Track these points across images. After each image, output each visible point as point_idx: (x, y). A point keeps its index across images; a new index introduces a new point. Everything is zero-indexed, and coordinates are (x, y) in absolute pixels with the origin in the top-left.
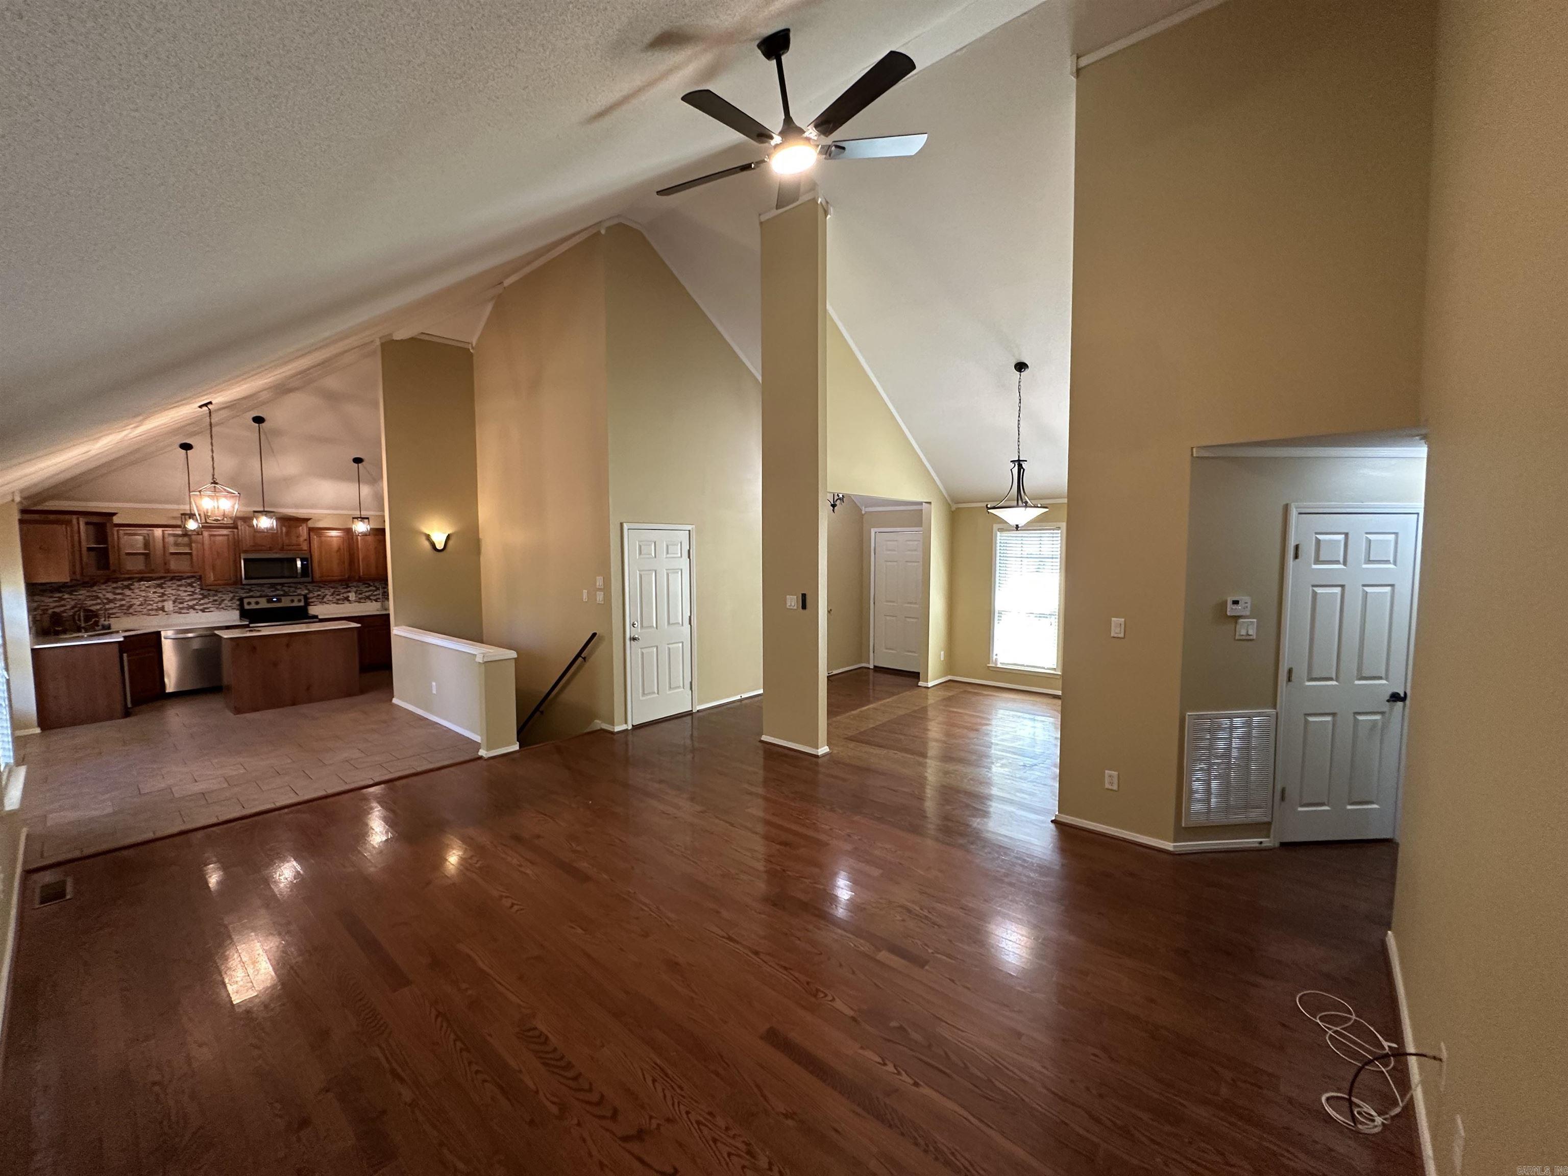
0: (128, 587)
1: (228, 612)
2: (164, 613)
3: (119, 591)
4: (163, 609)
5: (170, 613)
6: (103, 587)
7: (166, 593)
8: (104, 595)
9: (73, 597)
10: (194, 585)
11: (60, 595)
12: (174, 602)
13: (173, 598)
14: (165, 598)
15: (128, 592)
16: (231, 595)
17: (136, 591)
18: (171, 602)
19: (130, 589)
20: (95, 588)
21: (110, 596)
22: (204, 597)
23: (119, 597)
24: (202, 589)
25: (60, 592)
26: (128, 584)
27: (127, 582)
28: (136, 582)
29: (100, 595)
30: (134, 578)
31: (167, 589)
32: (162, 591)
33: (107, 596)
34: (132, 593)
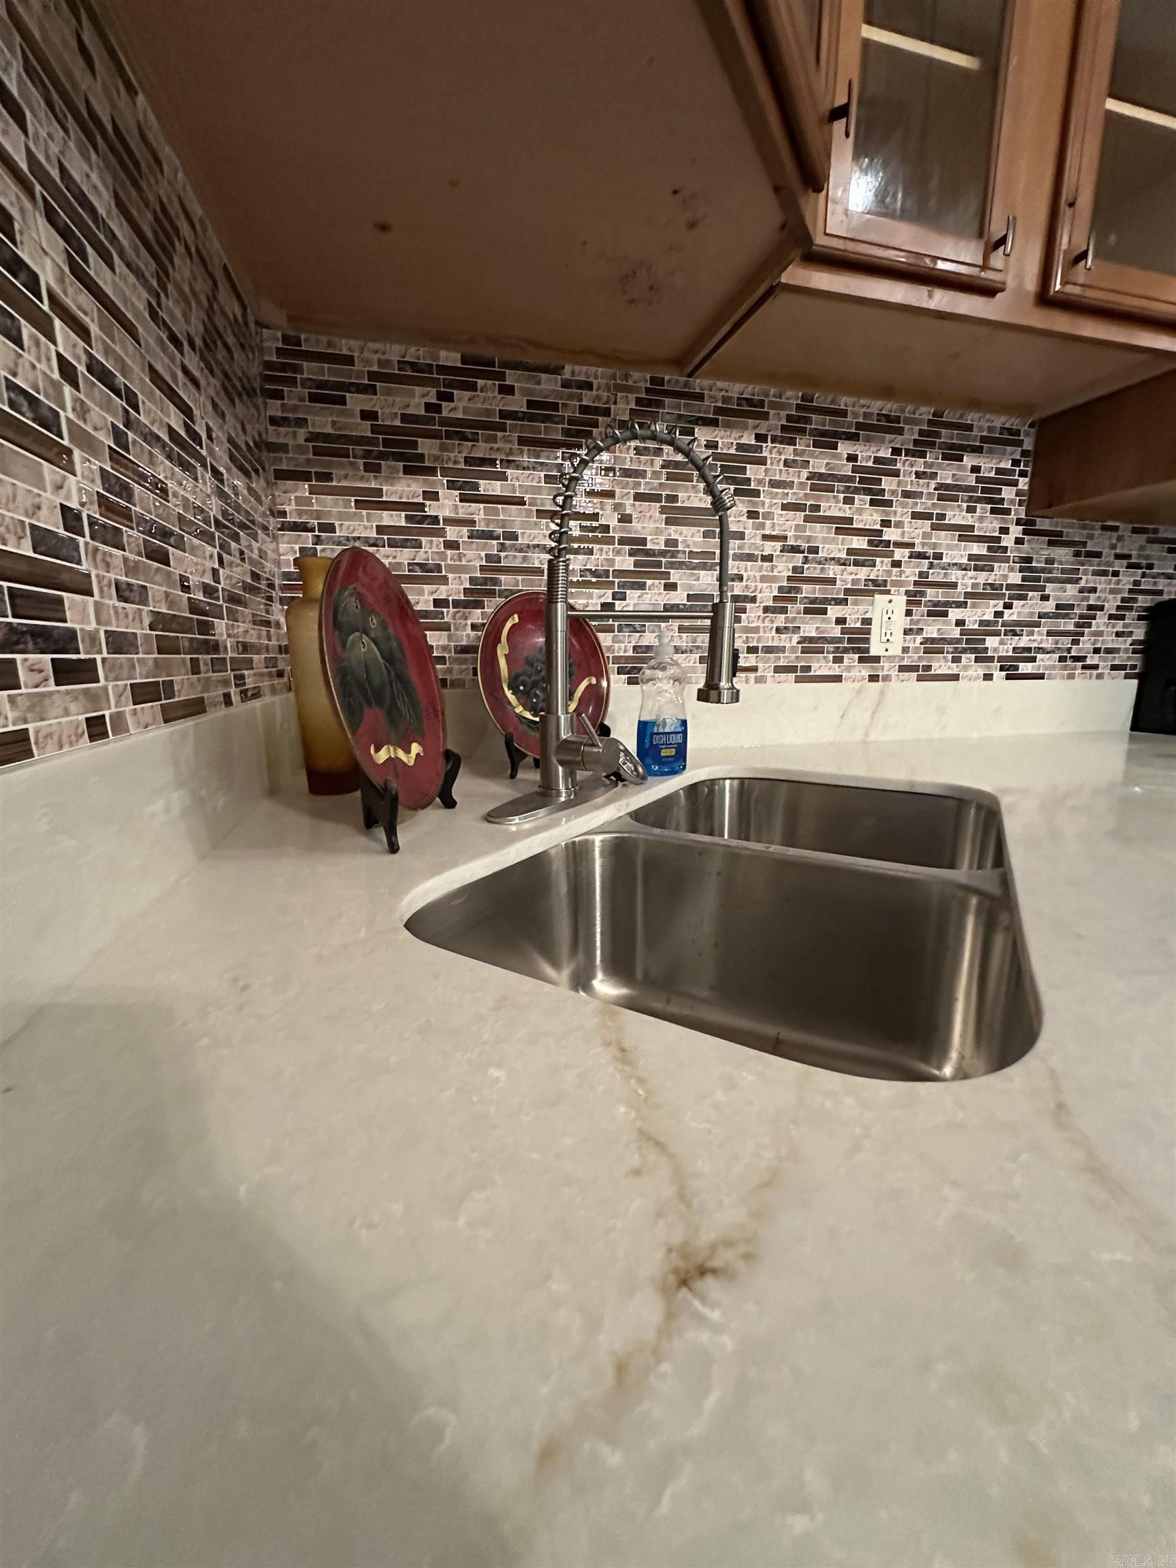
1: (1095, 682)
2: (865, 671)
5: (886, 668)
6: (626, 455)
7: (891, 535)
8: (625, 519)
9: (478, 512)
10: (1008, 493)
11: (407, 489)
12: (913, 599)
13: (910, 573)
14: (882, 564)
16: (1126, 581)
17: (768, 501)
18: (900, 601)
22: (1032, 581)
24: (1029, 527)
25: (417, 466)
26: (740, 447)
27: (735, 434)
28: (774, 440)
29: (610, 518)
30: (774, 405)
31: (900, 512)
32: (875, 518)
33: (638, 528)
34: (752, 515)
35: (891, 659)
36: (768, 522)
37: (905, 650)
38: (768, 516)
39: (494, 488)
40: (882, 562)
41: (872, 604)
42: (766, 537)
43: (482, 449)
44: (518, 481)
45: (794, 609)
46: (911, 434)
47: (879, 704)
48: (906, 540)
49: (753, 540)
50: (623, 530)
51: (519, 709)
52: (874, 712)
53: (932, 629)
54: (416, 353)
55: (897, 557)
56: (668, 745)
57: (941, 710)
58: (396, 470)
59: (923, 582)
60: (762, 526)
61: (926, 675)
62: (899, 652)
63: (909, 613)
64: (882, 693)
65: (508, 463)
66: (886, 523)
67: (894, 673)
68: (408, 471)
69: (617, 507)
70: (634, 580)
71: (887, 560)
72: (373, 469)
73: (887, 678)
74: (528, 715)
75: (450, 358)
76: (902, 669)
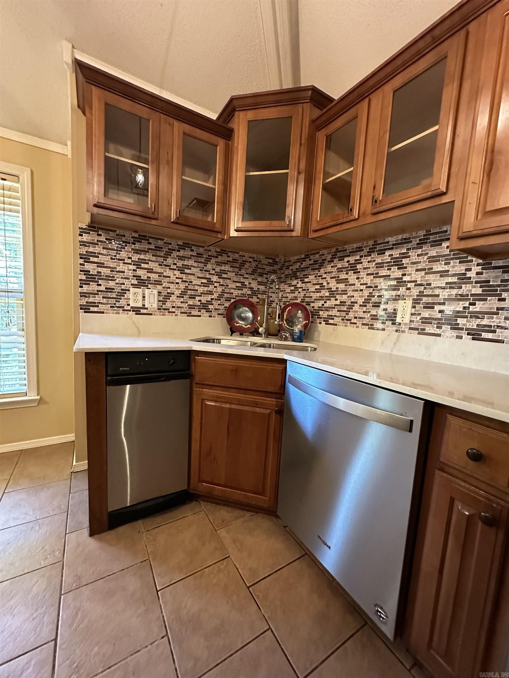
0: (353, 268)
2: (394, 328)
3: (343, 276)
4: (392, 317)
5: (403, 327)
6: (330, 268)
7: (405, 279)
9: (304, 285)
11: (294, 282)
12: (416, 302)
13: (415, 292)
14: (402, 290)
15: (352, 277)
17: (363, 274)
18: (409, 303)
19: (356, 272)
20: (322, 271)
21: (333, 285)
22: (491, 291)
23: (342, 286)
24: (486, 266)
26: (355, 260)
27: (354, 257)
28: (365, 256)
29: (325, 284)
30: (365, 247)
31: (410, 270)
32: (399, 273)
33: (331, 285)
34: (358, 278)
35: (405, 324)
36: (362, 280)
37: (411, 321)
38: (362, 278)
39: (306, 280)
40: (402, 289)
41: (398, 303)
42: (361, 284)
43: (306, 273)
44: (311, 277)
45: (369, 305)
46: (415, 242)
47: (397, 340)
48: (413, 279)
49: (358, 286)
50: (327, 286)
51: (286, 325)
52: (395, 343)
53: (426, 314)
54: (298, 257)
55: (408, 286)
56: (296, 335)
57: (428, 348)
58: (294, 279)
59: (421, 294)
60: (360, 281)
61: (422, 332)
62: (409, 322)
63: (414, 307)
64: (398, 337)
65: (309, 275)
66: (404, 275)
67: (407, 330)
68: (296, 279)
69: (326, 281)
70: (328, 298)
71: (404, 288)
72: (291, 279)
73: (403, 332)
74: (288, 327)
75: (303, 256)
76: (410, 329)
